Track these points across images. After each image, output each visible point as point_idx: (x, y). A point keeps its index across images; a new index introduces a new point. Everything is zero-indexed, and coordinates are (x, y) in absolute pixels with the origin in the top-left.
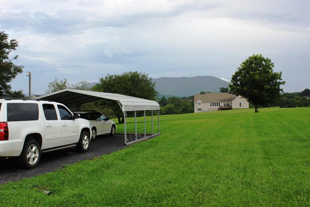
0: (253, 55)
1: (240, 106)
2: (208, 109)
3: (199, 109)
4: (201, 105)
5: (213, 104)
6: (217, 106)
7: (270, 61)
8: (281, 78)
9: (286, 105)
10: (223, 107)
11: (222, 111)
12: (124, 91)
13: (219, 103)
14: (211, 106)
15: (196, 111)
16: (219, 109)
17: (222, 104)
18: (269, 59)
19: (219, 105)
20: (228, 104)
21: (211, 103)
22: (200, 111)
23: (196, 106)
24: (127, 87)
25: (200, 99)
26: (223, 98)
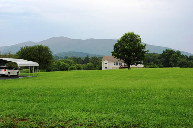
0: (128, 32)
2: (113, 67)
3: (106, 67)
4: (107, 64)
6: (119, 65)
7: (139, 37)
8: (146, 48)
9: (184, 66)
10: (124, 66)
12: (34, 55)
13: (121, 63)
14: (115, 65)
15: (103, 68)
17: (123, 64)
18: (139, 35)
19: (121, 65)
21: (115, 63)
22: (106, 69)
23: (104, 65)
24: (35, 53)
25: (106, 59)
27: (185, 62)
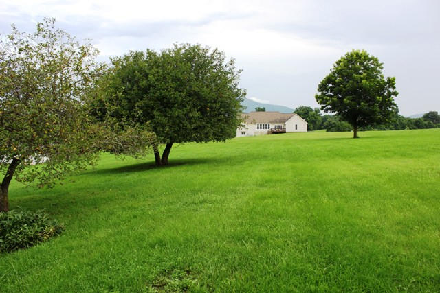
1: (296, 128)
2: (255, 133)
3: (243, 133)
4: (246, 127)
5: (261, 126)
6: (266, 128)
10: (274, 130)
11: (273, 135)
13: (269, 125)
14: (258, 128)
15: (239, 135)
16: (269, 133)
17: (272, 127)
19: (269, 128)
20: (280, 127)
21: (258, 125)
22: (244, 135)
23: (239, 128)
26: (274, 119)
27: (334, 123)
